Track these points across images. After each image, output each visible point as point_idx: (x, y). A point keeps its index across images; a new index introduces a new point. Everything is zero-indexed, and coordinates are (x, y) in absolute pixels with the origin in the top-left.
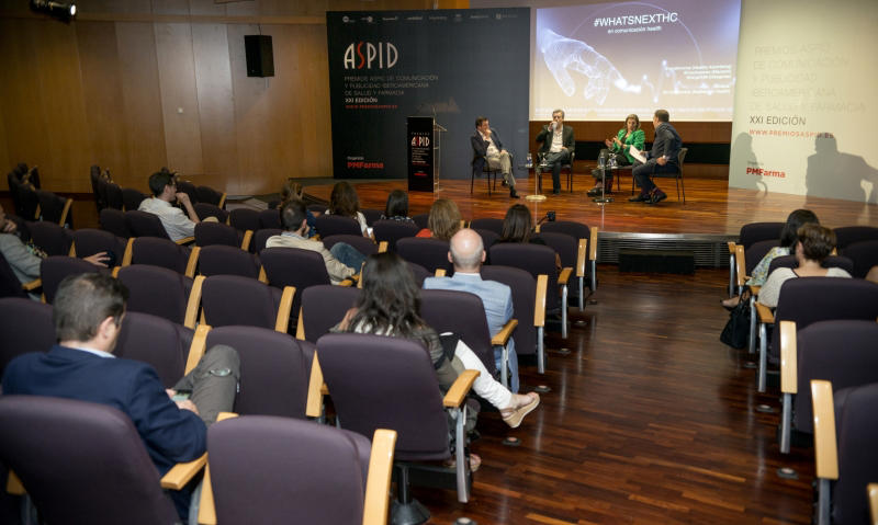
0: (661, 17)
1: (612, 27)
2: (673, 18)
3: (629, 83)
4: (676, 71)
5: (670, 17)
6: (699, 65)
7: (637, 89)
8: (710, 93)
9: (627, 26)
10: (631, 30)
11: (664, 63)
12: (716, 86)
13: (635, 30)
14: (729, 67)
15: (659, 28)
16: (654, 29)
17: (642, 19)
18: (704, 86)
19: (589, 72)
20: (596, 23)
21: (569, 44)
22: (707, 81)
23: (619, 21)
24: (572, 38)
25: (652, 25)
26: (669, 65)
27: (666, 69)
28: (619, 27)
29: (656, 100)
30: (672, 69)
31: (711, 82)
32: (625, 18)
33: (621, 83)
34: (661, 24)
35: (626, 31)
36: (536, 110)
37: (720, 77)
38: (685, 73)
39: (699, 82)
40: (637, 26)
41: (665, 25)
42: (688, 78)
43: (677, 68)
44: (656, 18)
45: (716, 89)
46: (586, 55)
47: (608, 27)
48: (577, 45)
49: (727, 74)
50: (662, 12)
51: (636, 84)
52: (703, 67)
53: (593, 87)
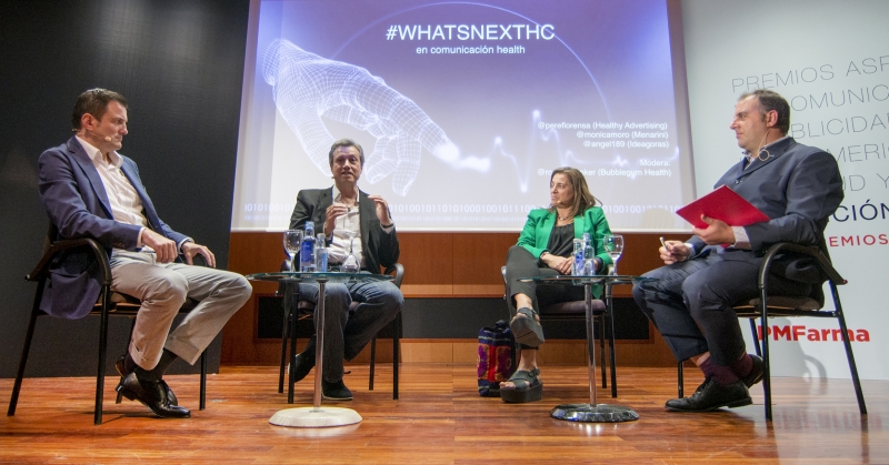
0: (523, 30)
1: (424, 42)
2: (547, 34)
3: (465, 153)
4: (561, 131)
5: (540, 31)
6: (606, 121)
7: (481, 164)
8: (633, 174)
9: (455, 43)
10: (463, 50)
11: (536, 114)
12: (643, 162)
13: (473, 50)
14: (663, 126)
15: (519, 49)
16: (512, 50)
17: (487, 32)
18: (619, 161)
19: (376, 128)
20: (391, 33)
21: (330, 69)
22: (625, 152)
23: (439, 32)
24: (338, 58)
25: (506, 43)
26: (547, 118)
27: (541, 125)
28: (438, 42)
29: (524, 188)
30: (552, 126)
31: (632, 155)
32: (450, 27)
33: (448, 152)
34: (523, 42)
35: (455, 51)
36: (247, 207)
37: (648, 145)
38: (580, 135)
39: (610, 153)
40: (476, 42)
41: (533, 44)
42: (587, 144)
43: (564, 125)
44: (513, 32)
45: (642, 168)
46: (366, 92)
47: (416, 43)
48: (349, 71)
49: (662, 140)
50: (526, 22)
51: (480, 154)
52: (613, 125)
53: (384, 159)
